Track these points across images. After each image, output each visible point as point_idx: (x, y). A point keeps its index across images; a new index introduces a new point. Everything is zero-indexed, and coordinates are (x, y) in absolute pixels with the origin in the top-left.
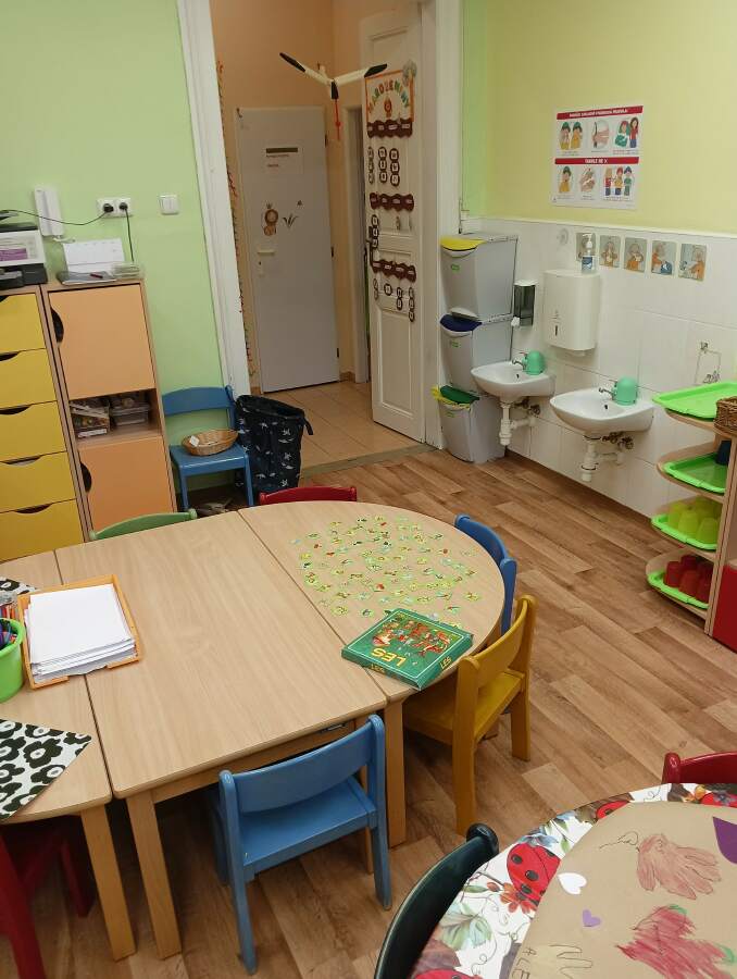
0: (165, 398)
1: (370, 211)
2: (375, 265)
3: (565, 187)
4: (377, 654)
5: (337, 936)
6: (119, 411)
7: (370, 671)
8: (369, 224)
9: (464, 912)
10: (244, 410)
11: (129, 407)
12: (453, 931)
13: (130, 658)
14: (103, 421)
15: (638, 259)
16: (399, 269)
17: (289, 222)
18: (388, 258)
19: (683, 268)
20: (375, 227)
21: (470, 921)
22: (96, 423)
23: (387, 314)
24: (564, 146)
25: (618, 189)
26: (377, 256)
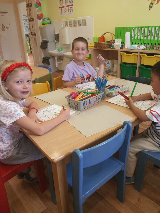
3: (61, 13)
15: (75, 24)
17: (8, 28)
19: (83, 24)
24: (60, 4)
25: (71, 11)
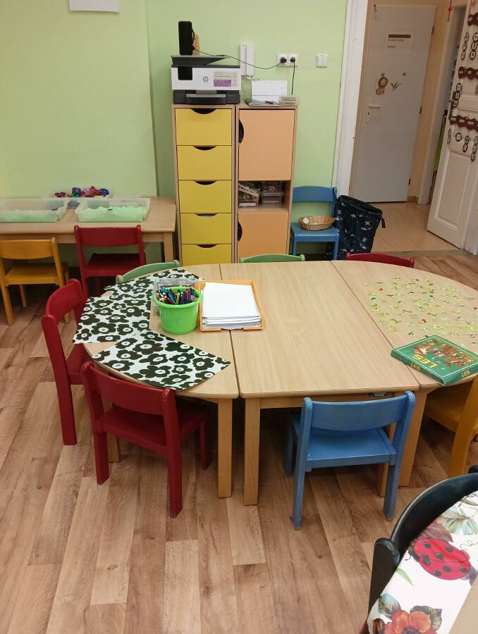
0: (295, 189)
1: (456, 80)
2: (452, 119)
4: (416, 358)
5: (353, 526)
6: (265, 193)
7: (409, 367)
8: (454, 89)
9: (460, 513)
10: (342, 204)
11: (272, 192)
12: (450, 522)
13: (257, 327)
14: (255, 198)
16: (470, 123)
17: (395, 87)
18: (463, 114)
20: (458, 92)
21: (463, 520)
22: (251, 199)
23: (454, 154)
26: (455, 113)
